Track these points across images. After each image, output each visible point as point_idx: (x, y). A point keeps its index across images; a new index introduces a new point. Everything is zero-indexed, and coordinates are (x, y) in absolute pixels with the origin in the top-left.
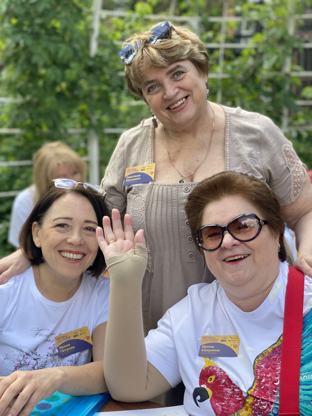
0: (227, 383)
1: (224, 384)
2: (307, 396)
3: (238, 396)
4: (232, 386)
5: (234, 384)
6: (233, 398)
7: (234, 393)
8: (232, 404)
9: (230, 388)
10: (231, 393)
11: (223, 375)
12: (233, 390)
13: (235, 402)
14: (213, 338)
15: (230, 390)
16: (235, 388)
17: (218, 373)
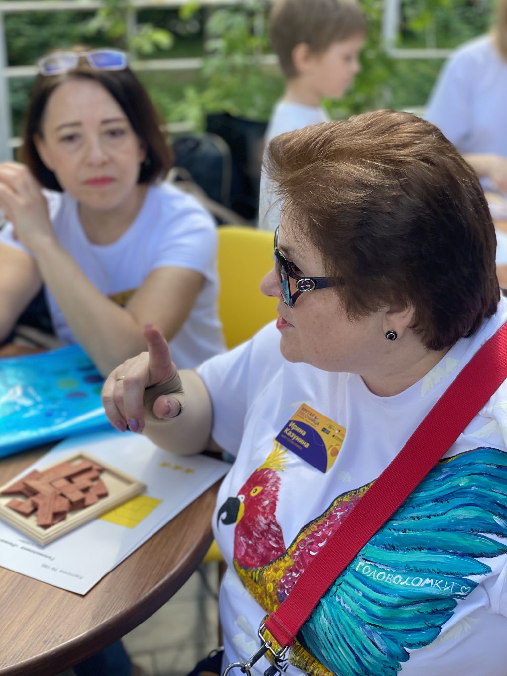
0: (268, 508)
1: (264, 508)
2: (365, 611)
3: (274, 539)
4: (270, 517)
5: (275, 516)
6: (266, 538)
7: (268, 530)
8: (261, 549)
9: (266, 518)
10: (265, 527)
11: (272, 492)
12: (269, 525)
13: (265, 547)
14: (315, 416)
15: (265, 522)
16: (274, 524)
17: (268, 487)
